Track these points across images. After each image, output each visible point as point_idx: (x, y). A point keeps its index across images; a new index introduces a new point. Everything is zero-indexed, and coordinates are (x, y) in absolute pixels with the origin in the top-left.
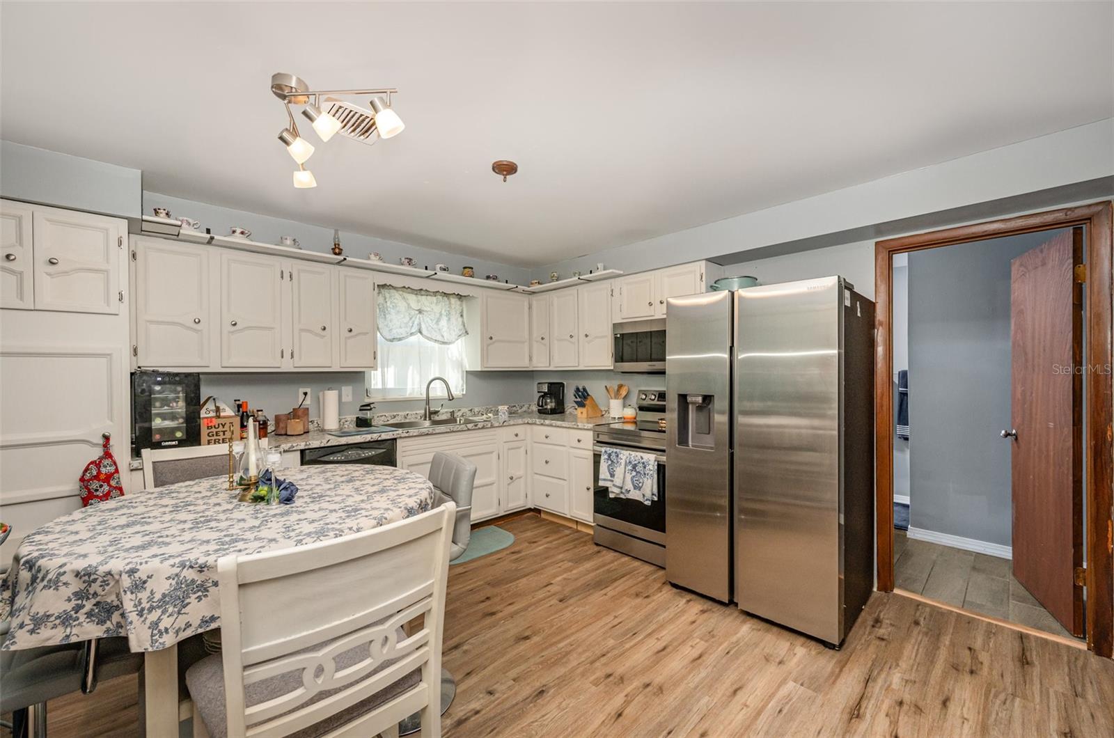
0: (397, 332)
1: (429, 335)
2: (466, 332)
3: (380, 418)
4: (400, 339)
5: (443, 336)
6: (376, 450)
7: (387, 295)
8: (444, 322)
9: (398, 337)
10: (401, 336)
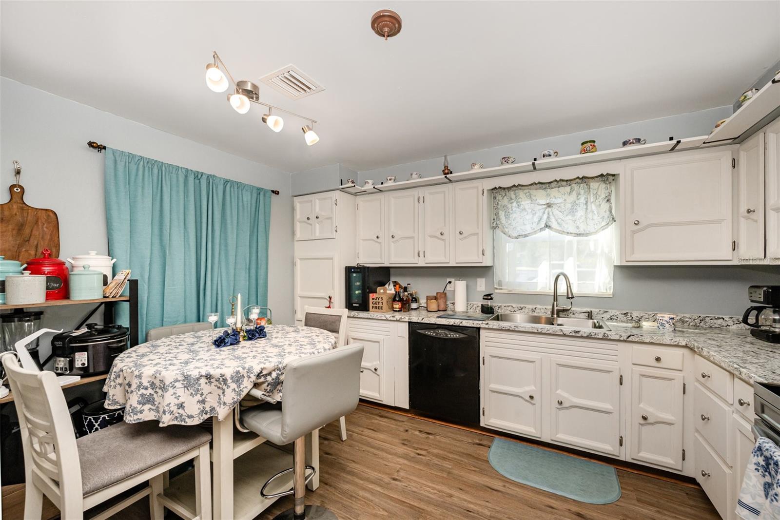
0: (521, 229)
1: (560, 229)
2: (613, 219)
3: (507, 308)
4: (526, 236)
5: (578, 227)
6: (461, 334)
7: (513, 196)
8: (580, 213)
9: (524, 233)
10: (526, 233)
